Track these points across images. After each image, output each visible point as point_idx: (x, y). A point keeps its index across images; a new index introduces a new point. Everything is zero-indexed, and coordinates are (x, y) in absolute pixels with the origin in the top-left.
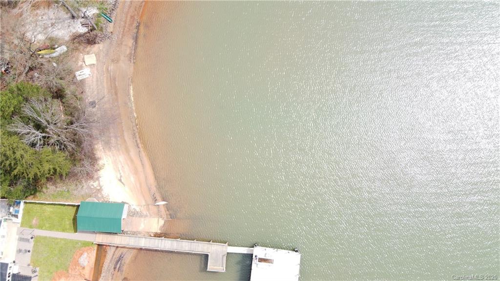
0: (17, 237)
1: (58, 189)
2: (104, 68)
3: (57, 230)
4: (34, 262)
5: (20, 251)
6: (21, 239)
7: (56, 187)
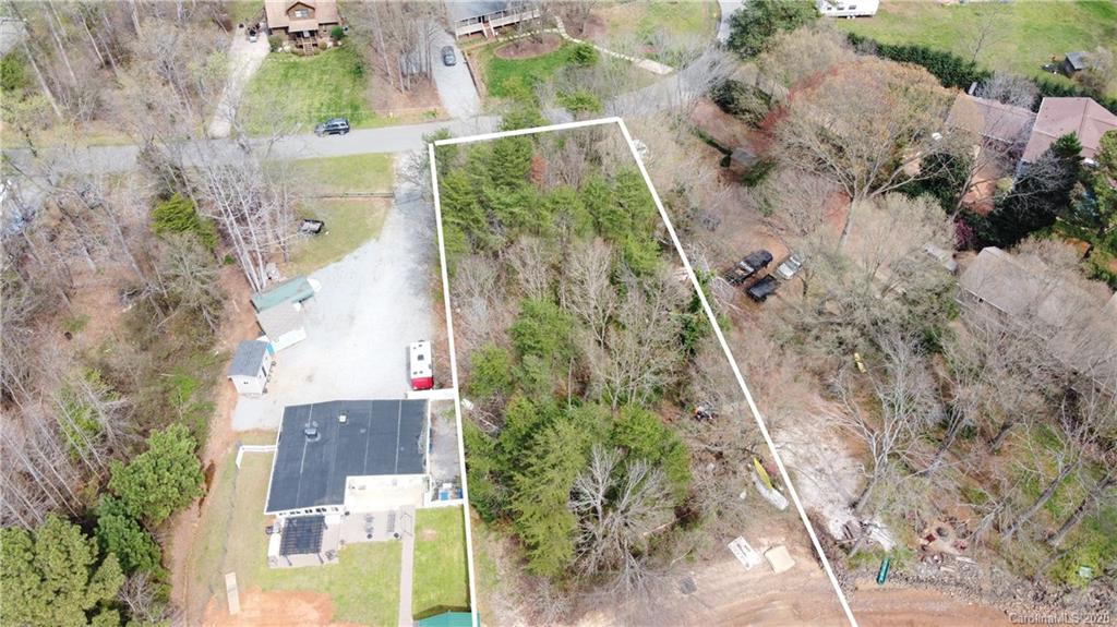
0: (396, 509)
1: (498, 561)
2: (773, 592)
3: (416, 580)
4: (348, 552)
5: (369, 519)
6: (392, 517)
7: (502, 557)
